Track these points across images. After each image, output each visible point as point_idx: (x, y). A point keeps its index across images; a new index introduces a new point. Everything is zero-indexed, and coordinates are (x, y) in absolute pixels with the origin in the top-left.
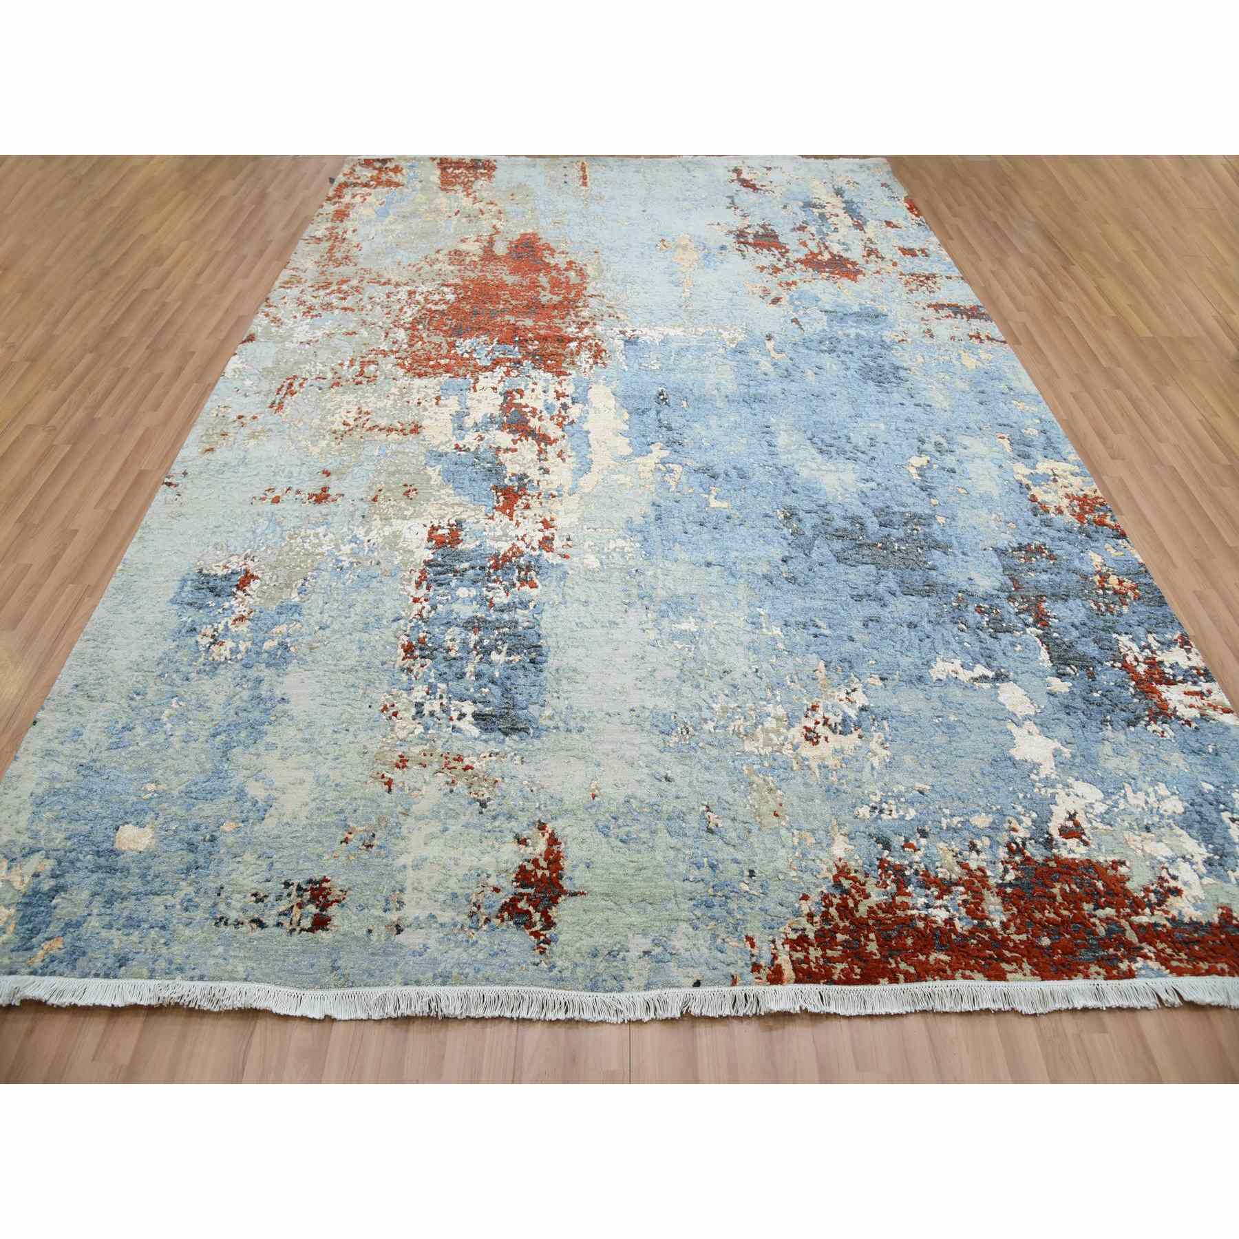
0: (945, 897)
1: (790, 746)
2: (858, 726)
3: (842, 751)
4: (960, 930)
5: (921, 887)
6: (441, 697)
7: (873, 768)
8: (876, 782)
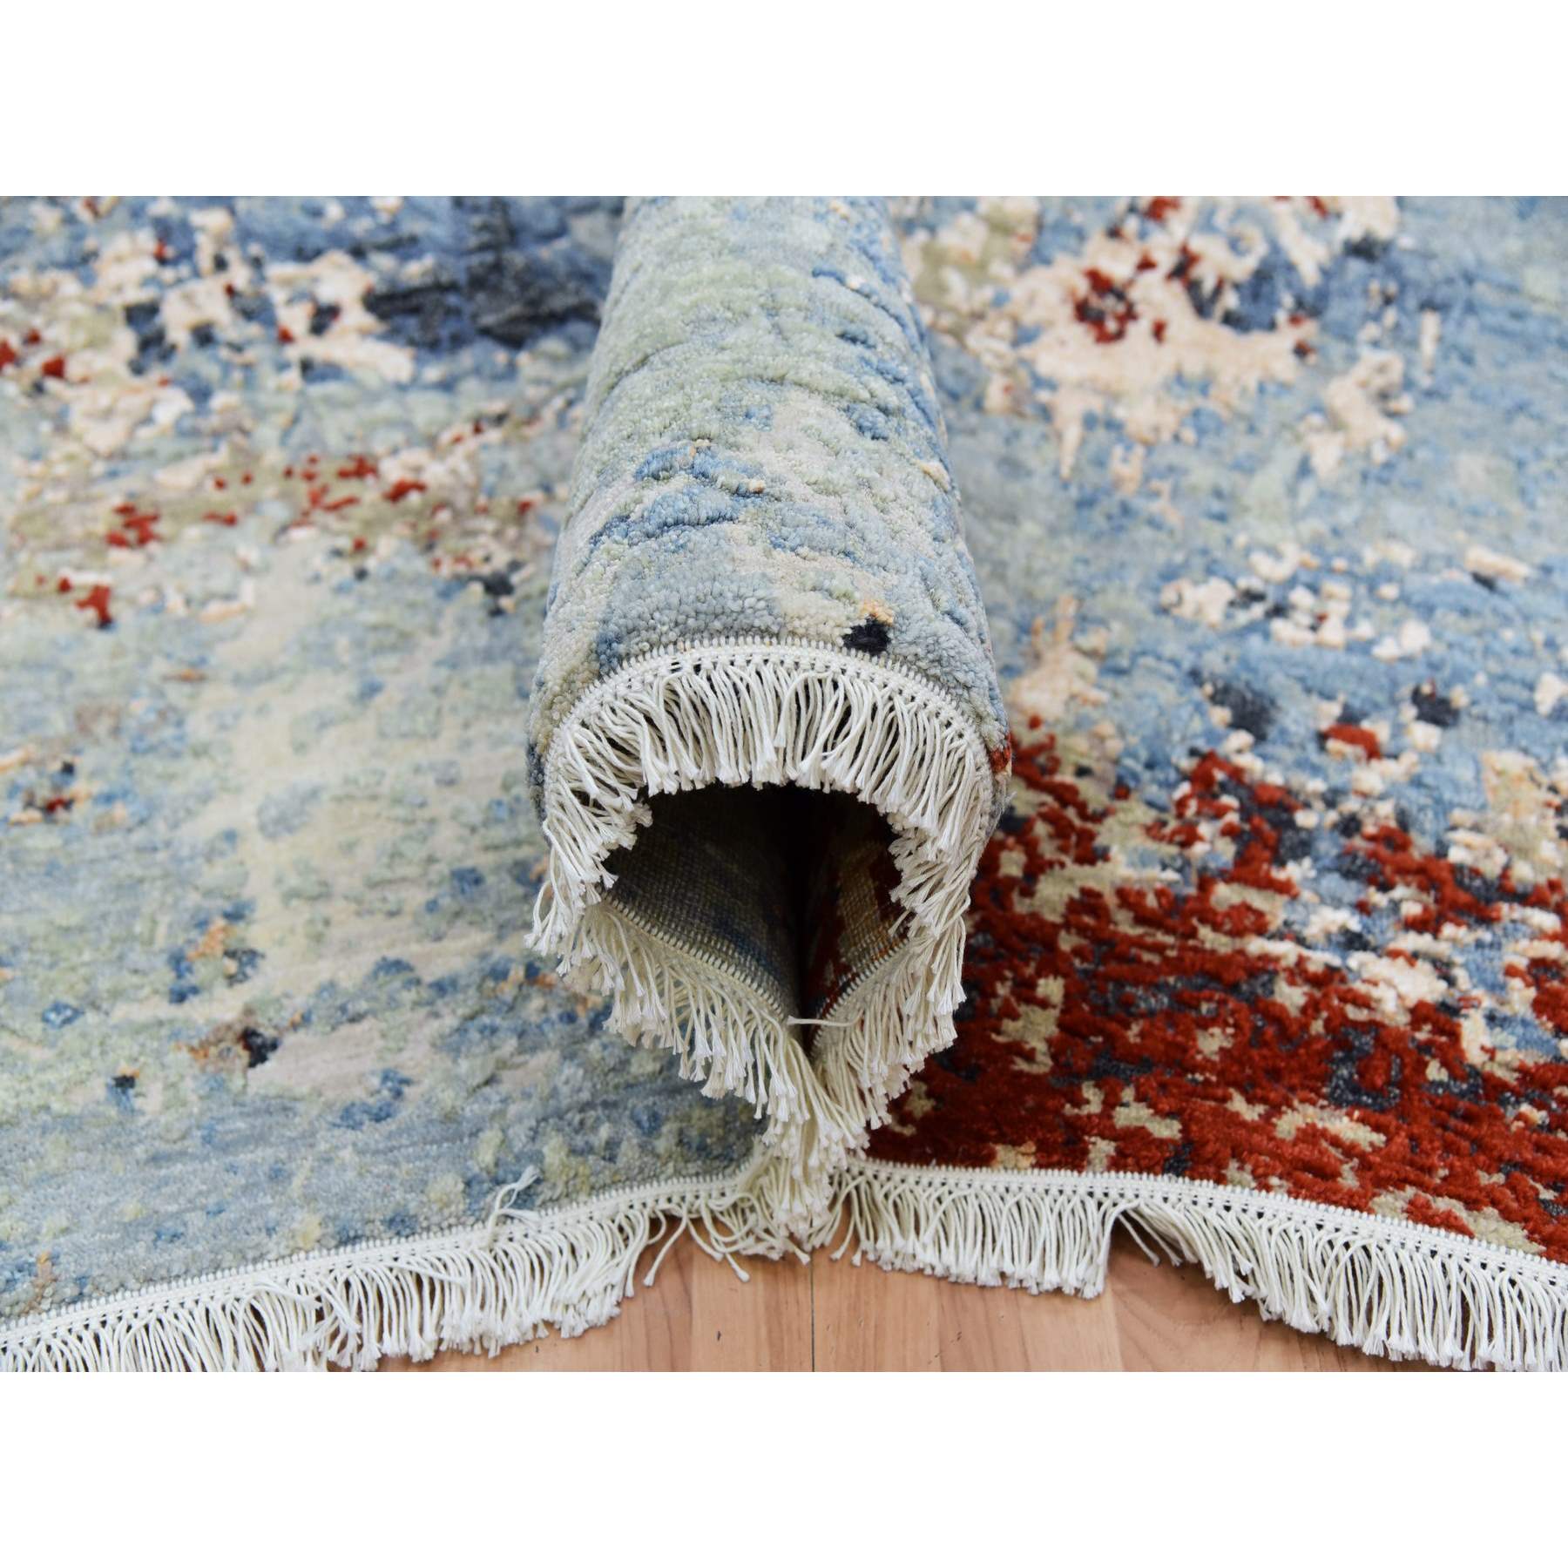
0: (1448, 930)
1: (1004, 328)
2: (1309, 307)
3: (1204, 386)
4: (1475, 1056)
5: (1348, 875)
6: (220, 264)
7: (1305, 469)
8: (1296, 517)
